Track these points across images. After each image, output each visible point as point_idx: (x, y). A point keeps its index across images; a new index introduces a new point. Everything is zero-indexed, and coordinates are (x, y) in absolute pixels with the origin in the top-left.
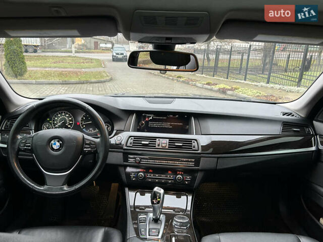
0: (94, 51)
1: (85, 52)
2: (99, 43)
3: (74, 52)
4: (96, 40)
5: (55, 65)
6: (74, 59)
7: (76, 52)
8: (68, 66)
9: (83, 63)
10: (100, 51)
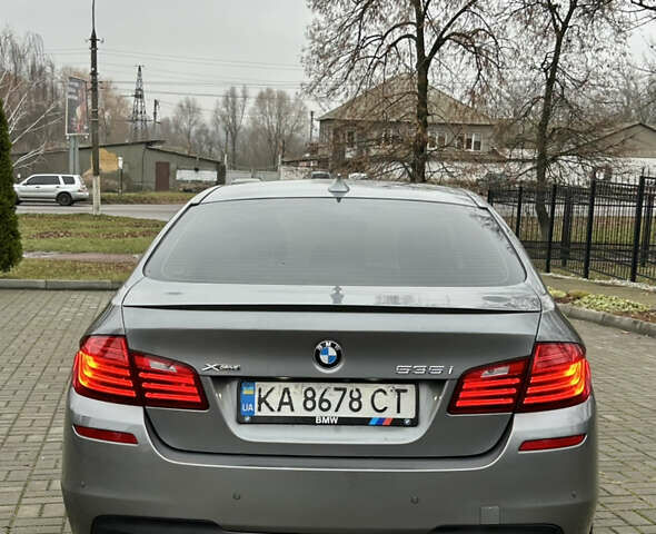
0: (154, 194)
1: (127, 202)
2: (173, 166)
3: (96, 200)
4: (162, 158)
5: (44, 242)
6: (101, 223)
7: (104, 201)
8: (86, 248)
9: (134, 235)
10: (178, 195)
